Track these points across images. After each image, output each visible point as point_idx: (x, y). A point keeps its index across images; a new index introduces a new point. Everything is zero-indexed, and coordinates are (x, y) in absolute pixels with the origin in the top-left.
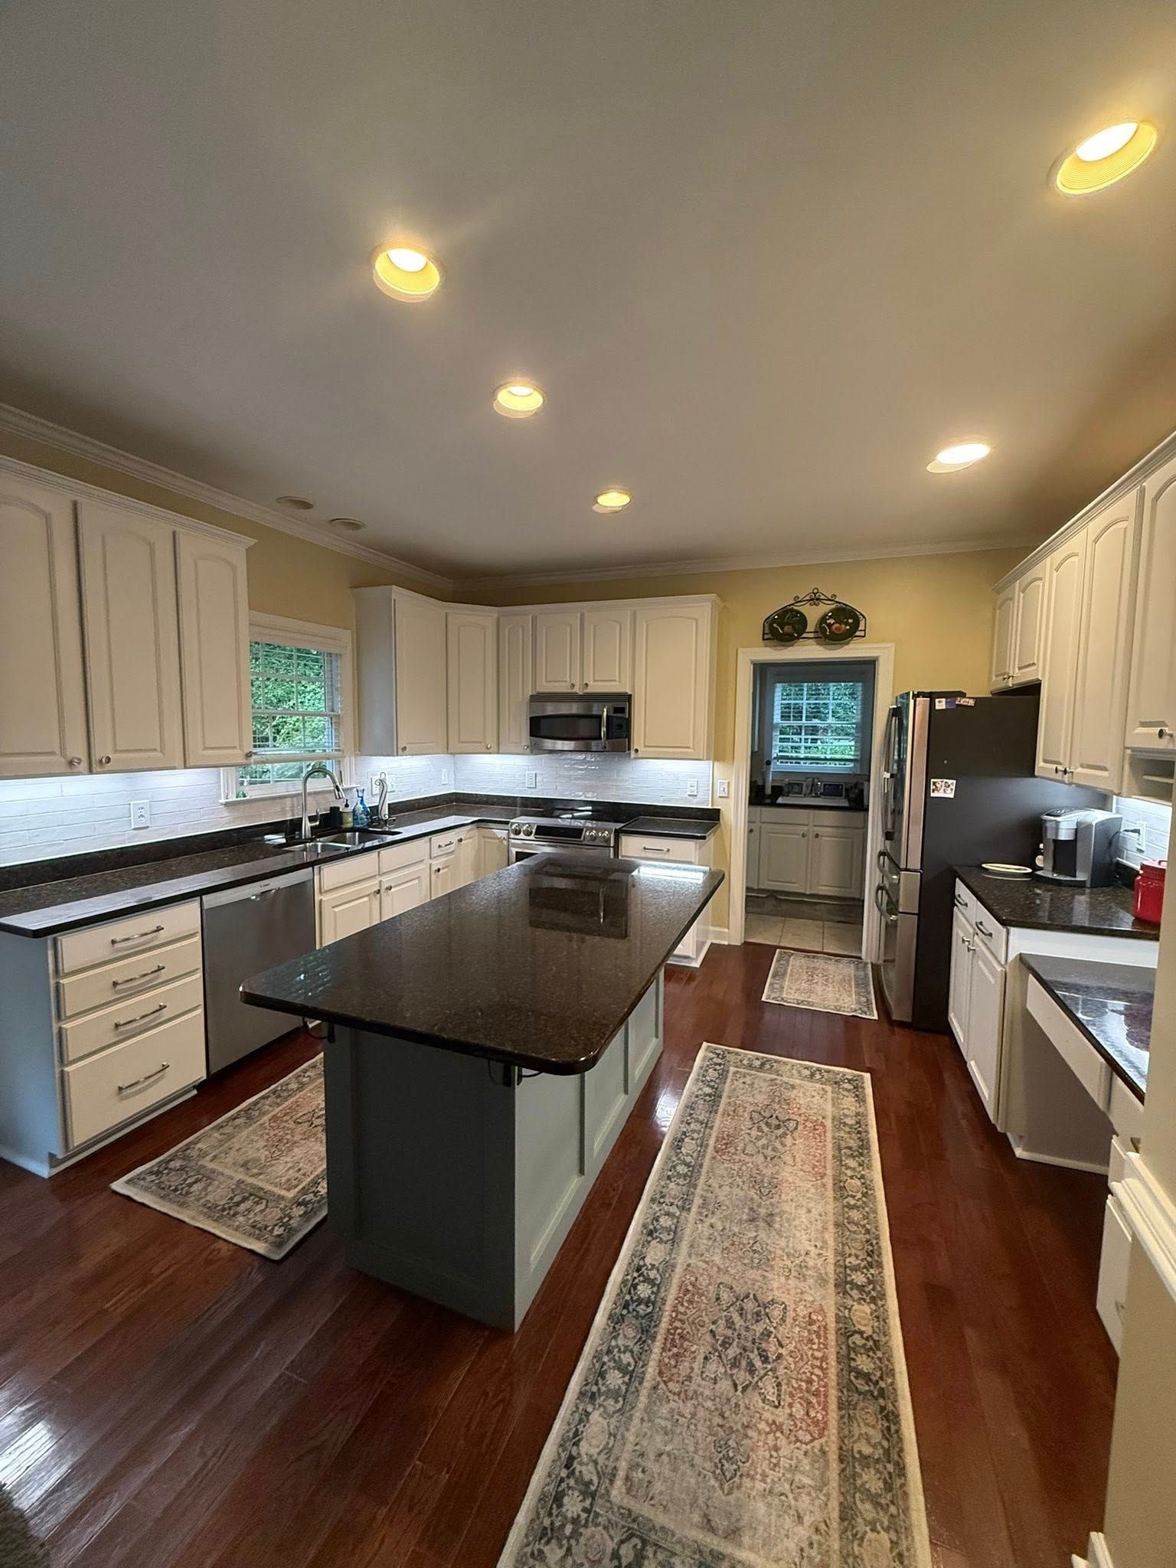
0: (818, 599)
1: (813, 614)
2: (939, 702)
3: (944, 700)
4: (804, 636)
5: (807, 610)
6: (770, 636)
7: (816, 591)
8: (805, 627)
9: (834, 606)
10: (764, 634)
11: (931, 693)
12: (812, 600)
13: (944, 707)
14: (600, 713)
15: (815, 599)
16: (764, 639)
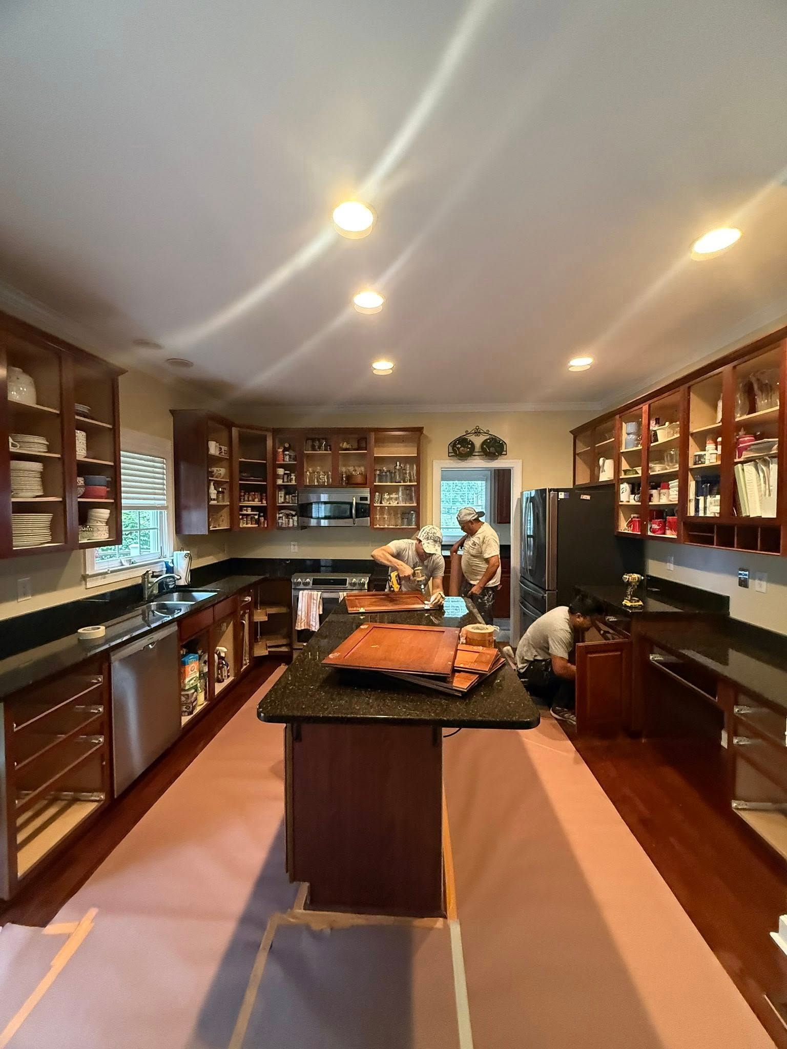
0: (479, 433)
1: (478, 441)
2: (561, 494)
3: (563, 493)
4: (474, 454)
5: (472, 438)
6: (453, 454)
7: (477, 428)
8: (474, 450)
9: (488, 437)
10: (449, 453)
11: (557, 489)
12: (476, 433)
13: (563, 498)
14: (351, 501)
15: (477, 433)
16: (449, 456)
